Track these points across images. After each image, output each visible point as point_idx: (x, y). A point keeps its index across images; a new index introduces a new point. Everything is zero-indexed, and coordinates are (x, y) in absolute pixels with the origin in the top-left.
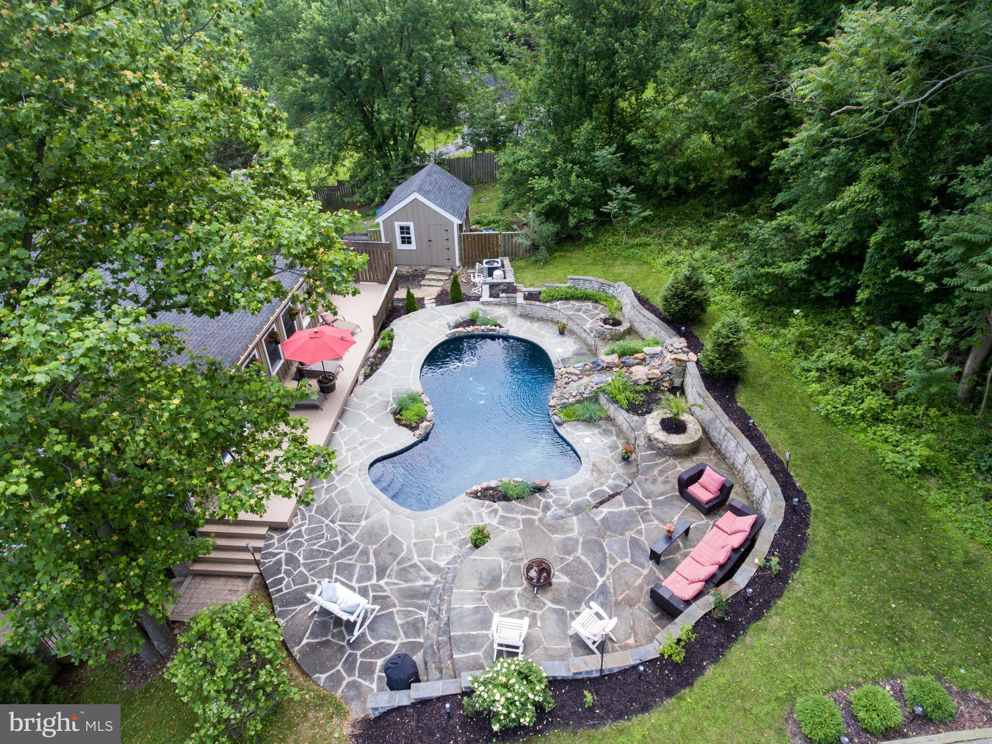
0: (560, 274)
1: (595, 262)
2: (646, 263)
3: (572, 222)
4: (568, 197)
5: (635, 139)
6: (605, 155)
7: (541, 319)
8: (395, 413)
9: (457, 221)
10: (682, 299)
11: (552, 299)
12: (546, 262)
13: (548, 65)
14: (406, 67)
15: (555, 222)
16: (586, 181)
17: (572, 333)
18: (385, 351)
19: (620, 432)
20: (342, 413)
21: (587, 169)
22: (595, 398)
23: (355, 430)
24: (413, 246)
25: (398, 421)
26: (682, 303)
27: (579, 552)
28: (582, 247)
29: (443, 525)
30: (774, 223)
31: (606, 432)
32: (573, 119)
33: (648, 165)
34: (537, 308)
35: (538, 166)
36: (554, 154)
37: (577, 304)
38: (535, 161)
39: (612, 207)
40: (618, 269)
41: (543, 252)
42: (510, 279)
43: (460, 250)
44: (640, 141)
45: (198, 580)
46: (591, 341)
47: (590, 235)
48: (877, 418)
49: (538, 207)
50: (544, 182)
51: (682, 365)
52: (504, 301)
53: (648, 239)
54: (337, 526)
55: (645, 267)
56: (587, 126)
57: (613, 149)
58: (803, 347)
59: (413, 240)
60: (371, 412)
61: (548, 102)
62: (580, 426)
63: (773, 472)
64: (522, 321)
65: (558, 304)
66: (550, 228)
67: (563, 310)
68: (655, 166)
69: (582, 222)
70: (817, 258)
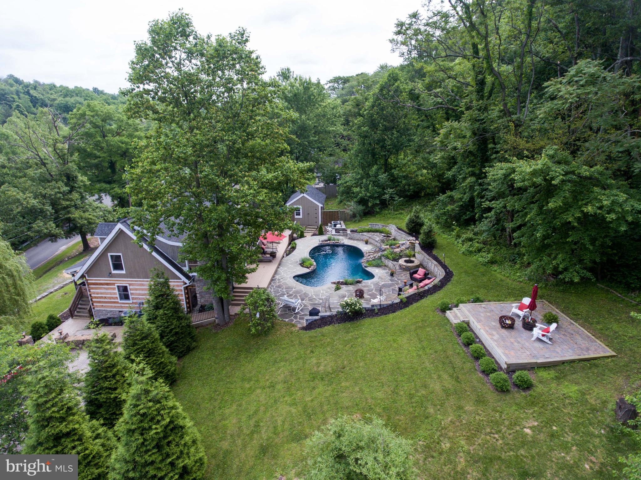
0: (365, 224)
1: (380, 220)
2: (402, 219)
3: (370, 204)
4: (368, 194)
5: (395, 172)
6: (383, 177)
7: (358, 240)
8: (300, 264)
9: (320, 205)
10: (413, 223)
11: (363, 232)
12: (359, 221)
13: (359, 145)
14: (297, 148)
15: (363, 205)
16: (375, 188)
17: (371, 243)
18: (294, 248)
19: (390, 269)
20: (279, 264)
21: (376, 183)
22: (380, 258)
23: (286, 268)
24: (301, 217)
25: (302, 266)
26: (413, 224)
27: (374, 291)
28: (375, 216)
29: (323, 290)
30: (446, 195)
31: (384, 269)
32: (370, 165)
33: (401, 182)
34: (356, 235)
35: (355, 183)
36: (362, 178)
37: (373, 233)
38: (354, 182)
39: (387, 196)
40: (389, 221)
41: (358, 218)
42: (344, 227)
43: (321, 218)
44: (397, 172)
45: (234, 306)
46: (379, 245)
47: (378, 210)
48: (479, 251)
49: (355, 200)
50: (358, 189)
51: (413, 244)
52: (342, 234)
53: (403, 211)
54: (284, 290)
55: (401, 220)
56: (375, 167)
57: (386, 175)
58: (458, 236)
59: (301, 214)
60: (291, 264)
61: (359, 158)
62: (374, 268)
63: (443, 267)
64: (349, 240)
65: (365, 234)
66: (361, 208)
67: (366, 235)
68: (404, 182)
69: (374, 205)
70: (461, 205)
